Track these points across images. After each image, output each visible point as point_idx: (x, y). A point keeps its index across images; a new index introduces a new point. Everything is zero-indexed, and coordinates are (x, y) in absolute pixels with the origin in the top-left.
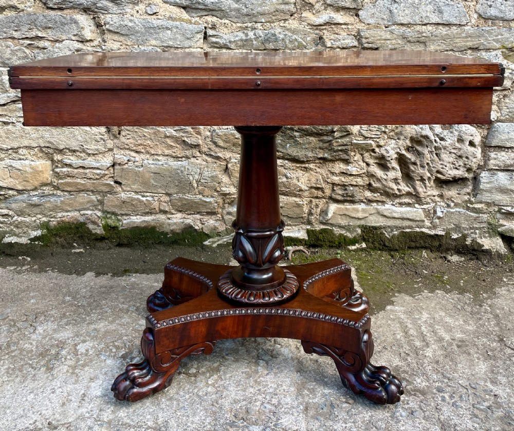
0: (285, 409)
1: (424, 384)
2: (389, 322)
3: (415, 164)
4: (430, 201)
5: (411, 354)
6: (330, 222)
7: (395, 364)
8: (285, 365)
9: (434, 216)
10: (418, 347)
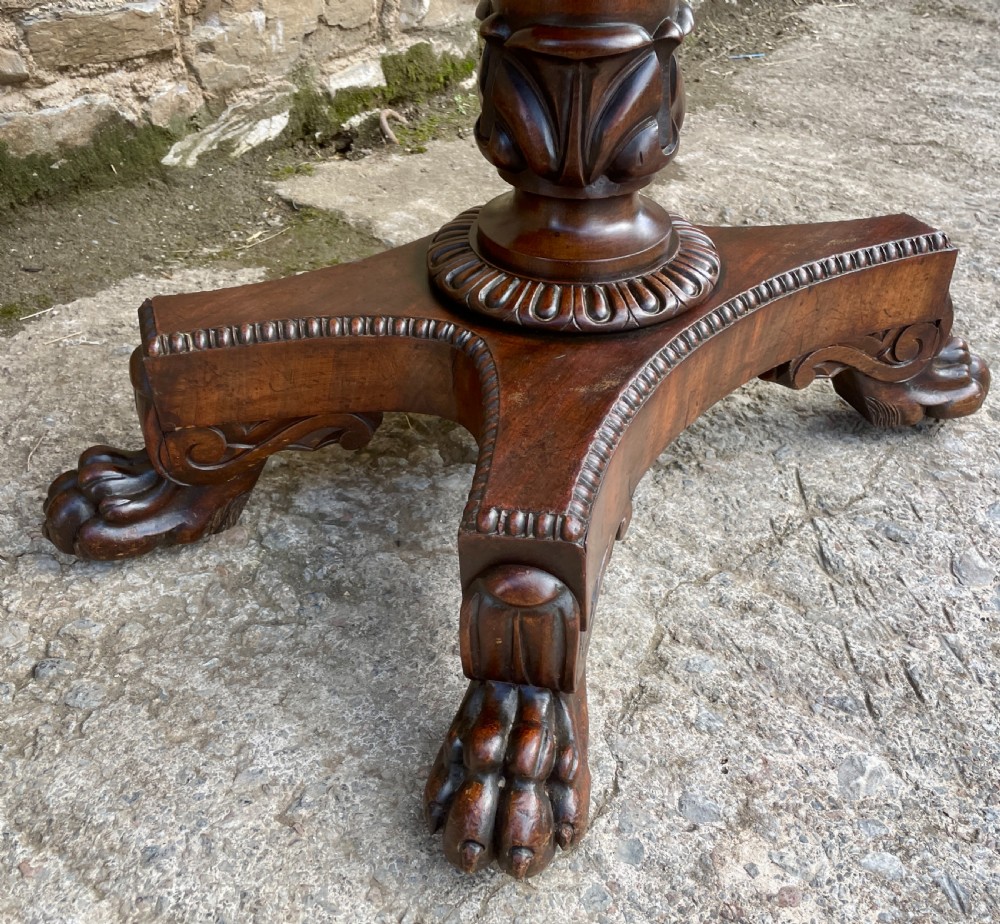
2: (728, 177)
6: (426, 23)
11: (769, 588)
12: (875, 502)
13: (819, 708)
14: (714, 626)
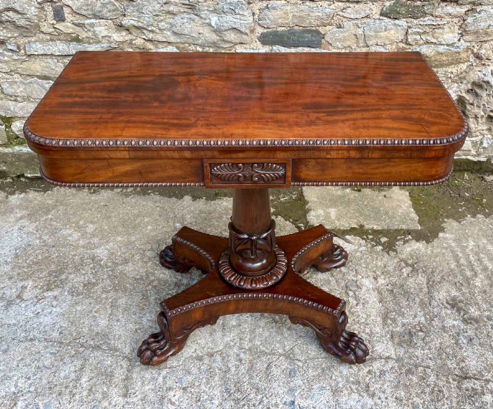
0: (377, 337)
1: (477, 312)
2: (443, 251)
3: (472, 104)
4: (478, 134)
5: (464, 284)
7: (453, 295)
8: (369, 295)
9: (480, 146)
10: (469, 277)
11: (251, 361)
12: (300, 364)
13: (223, 386)
14: (230, 358)
